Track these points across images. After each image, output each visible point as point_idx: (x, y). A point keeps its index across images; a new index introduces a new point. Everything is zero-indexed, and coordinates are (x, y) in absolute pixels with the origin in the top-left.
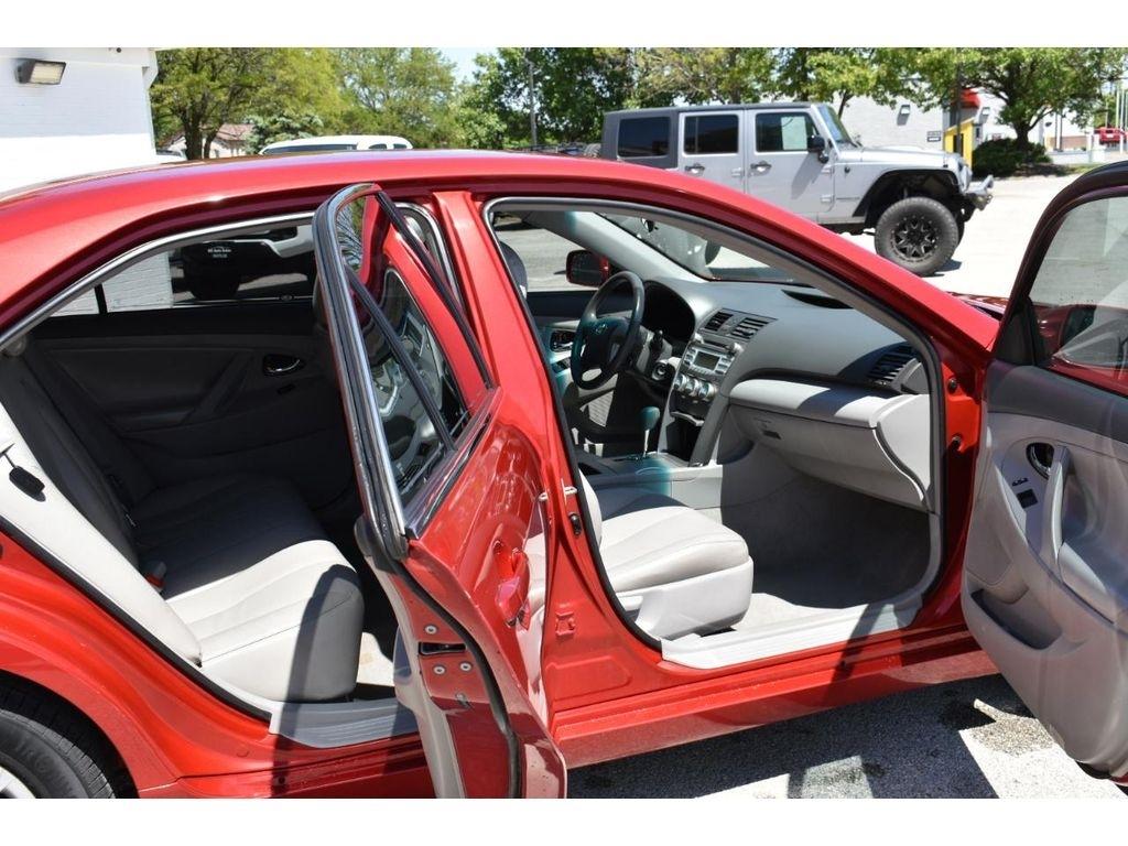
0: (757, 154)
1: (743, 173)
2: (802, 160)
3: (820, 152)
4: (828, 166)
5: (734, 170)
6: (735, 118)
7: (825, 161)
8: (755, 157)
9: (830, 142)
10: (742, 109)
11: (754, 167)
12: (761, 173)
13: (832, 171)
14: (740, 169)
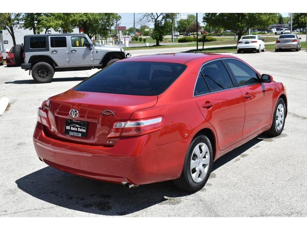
0: (72, 47)
1: (68, 53)
2: (85, 49)
3: (90, 47)
4: (92, 51)
5: (66, 52)
6: (65, 38)
7: (91, 49)
8: (72, 48)
9: (92, 44)
10: (67, 35)
11: (72, 51)
12: (74, 53)
13: (93, 52)
14: (68, 52)
